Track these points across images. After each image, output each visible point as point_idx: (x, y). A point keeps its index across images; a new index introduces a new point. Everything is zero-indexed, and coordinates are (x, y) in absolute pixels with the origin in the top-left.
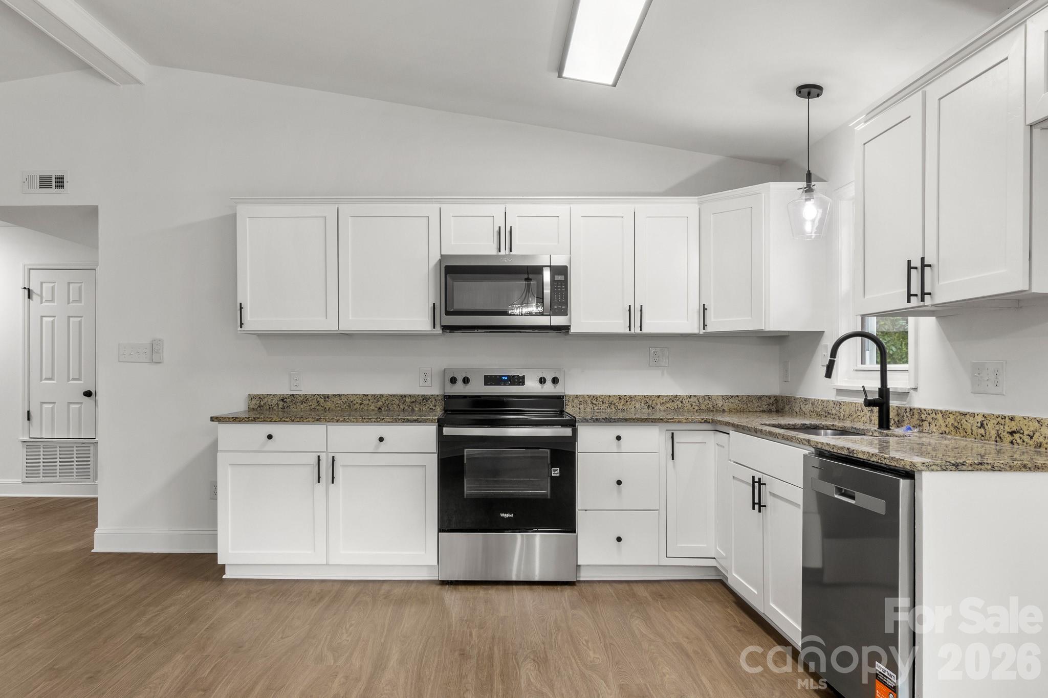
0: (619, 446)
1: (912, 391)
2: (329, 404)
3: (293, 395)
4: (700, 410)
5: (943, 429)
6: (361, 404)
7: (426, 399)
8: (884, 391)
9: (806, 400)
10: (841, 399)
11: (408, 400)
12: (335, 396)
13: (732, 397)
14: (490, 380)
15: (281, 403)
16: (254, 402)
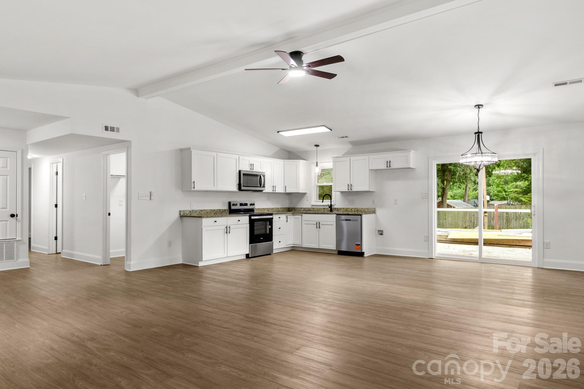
0: (279, 219)
1: (334, 205)
2: (202, 213)
3: (193, 210)
4: (277, 211)
5: (343, 211)
6: (210, 212)
7: (225, 210)
8: (331, 205)
9: (301, 208)
10: (313, 207)
11: (221, 211)
12: (204, 210)
13: (282, 208)
14: (241, 205)
15: (190, 213)
16: (182, 213)
